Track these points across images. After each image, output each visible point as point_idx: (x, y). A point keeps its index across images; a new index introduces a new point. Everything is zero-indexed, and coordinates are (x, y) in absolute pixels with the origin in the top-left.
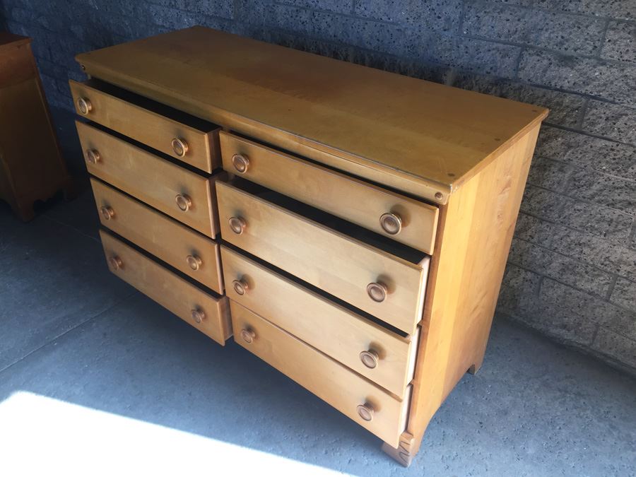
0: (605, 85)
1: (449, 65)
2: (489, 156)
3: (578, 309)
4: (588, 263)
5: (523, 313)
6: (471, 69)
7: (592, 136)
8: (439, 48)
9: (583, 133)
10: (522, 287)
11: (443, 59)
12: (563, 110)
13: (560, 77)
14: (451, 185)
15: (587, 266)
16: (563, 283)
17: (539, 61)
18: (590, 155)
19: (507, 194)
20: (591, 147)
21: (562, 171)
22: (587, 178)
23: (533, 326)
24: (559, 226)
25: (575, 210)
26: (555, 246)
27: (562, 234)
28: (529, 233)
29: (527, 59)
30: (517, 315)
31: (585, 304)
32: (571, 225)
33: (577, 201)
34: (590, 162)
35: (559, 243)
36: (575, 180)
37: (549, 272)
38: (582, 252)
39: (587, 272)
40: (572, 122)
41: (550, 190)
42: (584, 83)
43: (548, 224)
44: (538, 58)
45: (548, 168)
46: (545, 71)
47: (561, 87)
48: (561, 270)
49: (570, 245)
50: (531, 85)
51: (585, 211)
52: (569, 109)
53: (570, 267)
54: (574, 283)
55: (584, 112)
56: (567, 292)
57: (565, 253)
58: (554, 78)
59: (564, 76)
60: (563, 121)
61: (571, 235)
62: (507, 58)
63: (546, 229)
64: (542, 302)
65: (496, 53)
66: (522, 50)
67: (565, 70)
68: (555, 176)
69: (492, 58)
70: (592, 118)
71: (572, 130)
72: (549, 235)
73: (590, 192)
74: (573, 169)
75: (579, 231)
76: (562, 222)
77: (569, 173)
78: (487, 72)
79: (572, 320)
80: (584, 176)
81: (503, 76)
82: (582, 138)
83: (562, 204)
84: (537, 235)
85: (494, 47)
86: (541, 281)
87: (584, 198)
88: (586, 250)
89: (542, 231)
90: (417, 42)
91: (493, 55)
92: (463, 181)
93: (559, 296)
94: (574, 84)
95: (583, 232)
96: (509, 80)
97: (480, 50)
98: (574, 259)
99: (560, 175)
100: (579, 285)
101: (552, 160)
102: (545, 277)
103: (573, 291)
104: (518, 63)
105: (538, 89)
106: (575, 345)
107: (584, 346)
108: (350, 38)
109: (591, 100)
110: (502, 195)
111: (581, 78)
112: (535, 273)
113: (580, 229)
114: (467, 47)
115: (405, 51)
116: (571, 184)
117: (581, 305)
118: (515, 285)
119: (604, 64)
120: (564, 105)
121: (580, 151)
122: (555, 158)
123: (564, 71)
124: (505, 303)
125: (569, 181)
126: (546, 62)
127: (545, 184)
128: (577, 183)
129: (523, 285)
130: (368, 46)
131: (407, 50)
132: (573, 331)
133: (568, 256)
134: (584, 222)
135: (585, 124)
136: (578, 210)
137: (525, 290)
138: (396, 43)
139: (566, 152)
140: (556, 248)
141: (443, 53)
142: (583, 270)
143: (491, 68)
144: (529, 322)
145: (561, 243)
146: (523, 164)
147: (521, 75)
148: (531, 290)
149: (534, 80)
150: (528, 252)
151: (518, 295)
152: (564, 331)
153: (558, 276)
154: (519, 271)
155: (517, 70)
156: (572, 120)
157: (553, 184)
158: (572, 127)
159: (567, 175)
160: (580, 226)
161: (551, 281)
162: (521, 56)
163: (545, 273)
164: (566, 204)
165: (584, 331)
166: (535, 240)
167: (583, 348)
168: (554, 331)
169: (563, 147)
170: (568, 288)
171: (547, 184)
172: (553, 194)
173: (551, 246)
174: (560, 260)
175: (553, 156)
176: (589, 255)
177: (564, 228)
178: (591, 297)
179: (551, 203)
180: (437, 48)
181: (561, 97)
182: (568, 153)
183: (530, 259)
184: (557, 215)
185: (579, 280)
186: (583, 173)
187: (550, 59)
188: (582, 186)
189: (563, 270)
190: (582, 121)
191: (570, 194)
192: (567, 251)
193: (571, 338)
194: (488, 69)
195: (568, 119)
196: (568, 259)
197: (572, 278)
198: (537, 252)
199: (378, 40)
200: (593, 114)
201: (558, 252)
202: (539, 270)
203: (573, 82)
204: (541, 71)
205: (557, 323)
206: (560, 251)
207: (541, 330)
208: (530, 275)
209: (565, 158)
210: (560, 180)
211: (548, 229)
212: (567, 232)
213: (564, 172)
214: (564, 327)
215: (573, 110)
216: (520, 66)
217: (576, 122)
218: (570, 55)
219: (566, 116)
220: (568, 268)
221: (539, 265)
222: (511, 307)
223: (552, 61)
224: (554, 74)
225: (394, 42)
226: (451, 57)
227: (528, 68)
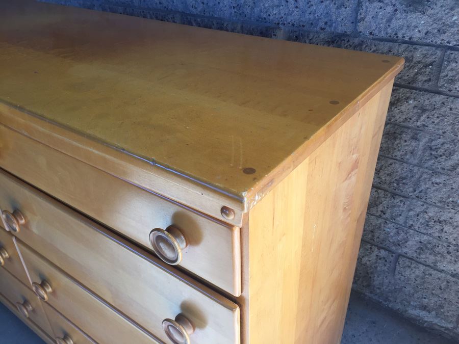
1: (278, 24)
2: (321, 131)
3: (439, 292)
4: (450, 243)
5: (378, 291)
6: (303, 26)
7: (451, 96)
8: (266, 5)
9: (439, 93)
10: (375, 265)
11: (272, 17)
12: (413, 67)
13: (408, 26)
14: (244, 194)
15: (449, 246)
16: (420, 263)
17: (381, 8)
18: (450, 119)
19: (354, 179)
20: (451, 109)
21: (416, 139)
22: (446, 146)
23: (390, 306)
24: (415, 201)
25: (433, 183)
26: (411, 223)
27: (418, 210)
28: (380, 208)
29: (367, 7)
30: (371, 293)
31: (447, 287)
32: (428, 201)
33: (435, 173)
34: (449, 128)
35: (415, 219)
36: (431, 149)
37: (405, 250)
38: (442, 230)
39: (449, 253)
40: (426, 81)
41: (402, 161)
42: (439, 31)
43: (402, 198)
44: (381, 4)
45: (399, 136)
46: (389, 20)
47: (410, 38)
48: (418, 248)
49: (428, 222)
50: (374, 39)
51: (445, 185)
52: (421, 65)
53: (429, 246)
54: (435, 263)
55: (440, 68)
56: (427, 273)
57: (422, 231)
58: (401, 28)
59: (414, 24)
60: (414, 80)
61: (427, 211)
62: (343, 9)
63: (399, 204)
64: (399, 281)
65: (330, 4)
67: (414, 16)
68: (407, 145)
69: (325, 12)
70: (450, 74)
71: (425, 90)
72: (403, 211)
73: (450, 163)
74: (428, 137)
75: (438, 207)
76: (418, 197)
77: (424, 141)
78: (322, 29)
79: (432, 301)
80: (443, 144)
81: (340, 32)
82: (438, 99)
83: (417, 176)
84: (389, 211)
86: (397, 261)
87: (444, 169)
88: (446, 228)
89: (394, 207)
91: (326, 6)
92: (272, 181)
93: (418, 276)
94: (426, 34)
95: (443, 208)
96: (348, 35)
97: (312, 3)
98: (434, 238)
99: (414, 144)
100: (441, 266)
101: (403, 127)
102: (400, 255)
103: (434, 272)
104: (357, 13)
105: (383, 43)
106: (437, 327)
107: (447, 329)
108: (175, 4)
109: (449, 52)
110: (347, 182)
111: (435, 26)
112: (390, 251)
113: (439, 204)
115: (231, 13)
116: (427, 154)
117: (443, 287)
118: (368, 263)
120: (415, 60)
121: (436, 115)
122: (406, 124)
123: (414, 18)
124: (358, 280)
125: (424, 150)
126: (390, 9)
127: (395, 154)
128: (434, 153)
129: (376, 263)
130: (194, 11)
131: (233, 11)
132: (434, 313)
133: (427, 234)
134: (444, 196)
135: (441, 82)
136: (436, 183)
137: (379, 268)
138: (221, 4)
139: (419, 116)
140: (412, 225)
141: (271, 10)
142: (444, 250)
143: (326, 23)
144: (386, 301)
145: (418, 220)
146: (373, 137)
147: (361, 27)
148: (385, 268)
149: (376, 32)
150: (379, 228)
151: (372, 273)
152: (424, 312)
153: (415, 255)
154: (371, 248)
155: (356, 22)
156: (426, 78)
157: (406, 154)
158: (426, 86)
159: (422, 143)
160: (440, 202)
161: (408, 260)
162: (359, 4)
163: (400, 251)
164: (421, 176)
165: (446, 314)
166: (387, 215)
167: (446, 332)
168: (413, 312)
169: (415, 111)
170: (427, 268)
171: (398, 154)
172: (405, 165)
173: (405, 223)
174: (417, 239)
175: (404, 122)
176: (451, 234)
177: (420, 203)
178: (454, 279)
179: (404, 175)
180: (263, 5)
181: (411, 51)
182: (422, 118)
183: (382, 236)
184: (411, 189)
185: (440, 261)
186: (441, 141)
187: (394, 5)
188: (441, 156)
189: (421, 249)
190: (438, 79)
191: (426, 165)
192: (425, 229)
193: (432, 320)
194: (322, 24)
195: (420, 77)
196: (426, 237)
197: (432, 258)
198: (390, 228)
199: (203, 3)
200: (452, 70)
201: (415, 230)
202: (394, 248)
203: (425, 31)
204: (384, 21)
205: (416, 303)
206: (416, 228)
207: (398, 309)
208: (383, 253)
209: (419, 124)
210: (414, 150)
211: (402, 204)
212: (424, 207)
213: (419, 140)
214: (424, 308)
215: (426, 66)
216: (359, 17)
217: (430, 80)
219: (417, 74)
220: (427, 247)
221: (393, 243)
222: (365, 284)
223: (398, 6)
224: (400, 22)
225: (219, 3)
226: (280, 14)
227: (368, 18)
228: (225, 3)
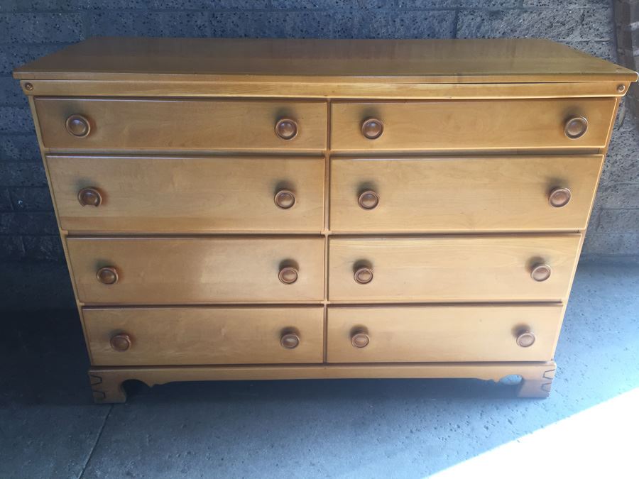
0: (528, 29)
8: (375, 26)
11: (381, 36)
13: (492, 30)
17: (472, 19)
29: (463, 20)
42: (511, 31)
44: (472, 17)
46: (479, 27)
58: (487, 31)
59: (496, 28)
62: (444, 22)
65: (433, 20)
66: (457, 13)
67: (496, 22)
69: (429, 26)
85: (430, 14)
90: (349, 24)
91: (430, 22)
94: (503, 34)
97: (417, 20)
104: (456, 23)
111: (509, 28)
114: (402, 20)
115: (336, 37)
119: (526, 12)
123: (496, 24)
126: (479, 19)
131: (338, 34)
138: (325, 30)
141: (380, 29)
147: (460, 34)
155: (455, 31)
162: (457, 18)
180: (373, 26)
187: (482, 16)
199: (302, 31)
204: (475, 28)
216: (459, 27)
218: (497, 9)
223: (484, 17)
224: (487, 28)
225: (322, 29)
226: (388, 32)
227: (464, 27)
228: (330, 28)
